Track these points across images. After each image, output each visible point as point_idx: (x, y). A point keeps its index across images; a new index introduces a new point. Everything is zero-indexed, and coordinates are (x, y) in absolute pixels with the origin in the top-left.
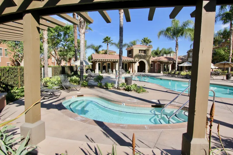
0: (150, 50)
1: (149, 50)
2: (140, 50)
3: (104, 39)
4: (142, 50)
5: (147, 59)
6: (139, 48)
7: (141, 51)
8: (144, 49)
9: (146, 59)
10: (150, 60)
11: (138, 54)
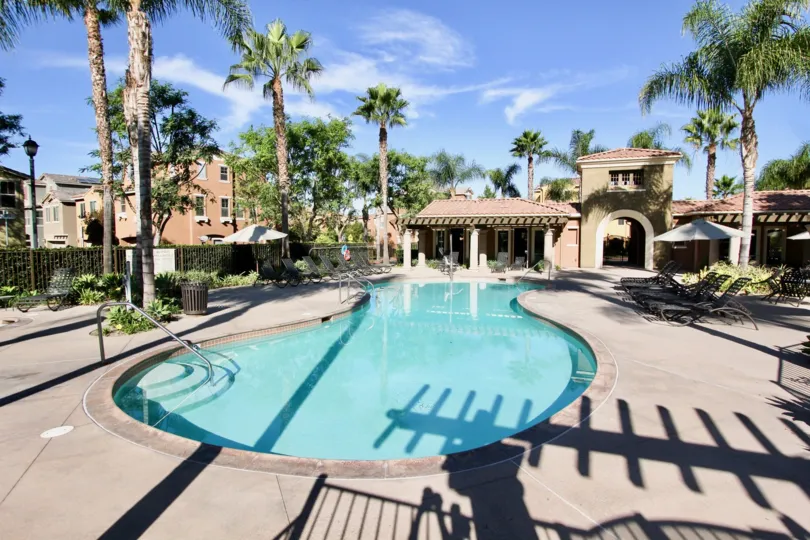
0: (666, 168)
1: (662, 166)
2: (611, 173)
3: (515, 143)
4: (626, 173)
5: (653, 208)
6: (610, 162)
7: (620, 176)
8: (637, 166)
9: (647, 210)
10: (668, 211)
11: (605, 190)
